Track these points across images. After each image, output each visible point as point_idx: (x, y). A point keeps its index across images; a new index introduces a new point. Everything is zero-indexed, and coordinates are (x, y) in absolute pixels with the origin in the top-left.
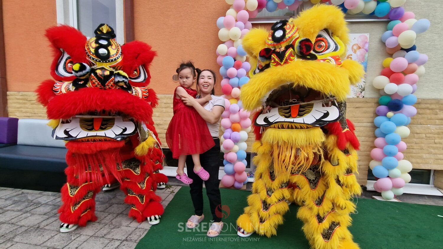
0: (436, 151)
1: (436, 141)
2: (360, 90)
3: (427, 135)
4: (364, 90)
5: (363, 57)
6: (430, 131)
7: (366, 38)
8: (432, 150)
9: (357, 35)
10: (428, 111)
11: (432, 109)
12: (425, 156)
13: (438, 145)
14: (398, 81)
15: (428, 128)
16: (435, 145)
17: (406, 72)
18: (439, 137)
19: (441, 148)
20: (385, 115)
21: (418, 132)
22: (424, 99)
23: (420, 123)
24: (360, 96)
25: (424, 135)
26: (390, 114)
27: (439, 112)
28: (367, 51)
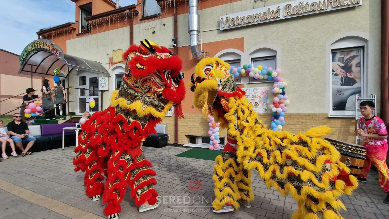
2: (265, 110)
3: (296, 129)
4: (267, 110)
5: (266, 97)
7: (266, 89)
9: (263, 88)
10: (295, 119)
11: (297, 118)
14: (277, 107)
15: (296, 126)
17: (279, 103)
18: (301, 130)
20: (274, 121)
21: (292, 128)
22: (293, 114)
24: (265, 113)
25: (295, 129)
26: (275, 120)
27: (300, 119)
28: (267, 94)
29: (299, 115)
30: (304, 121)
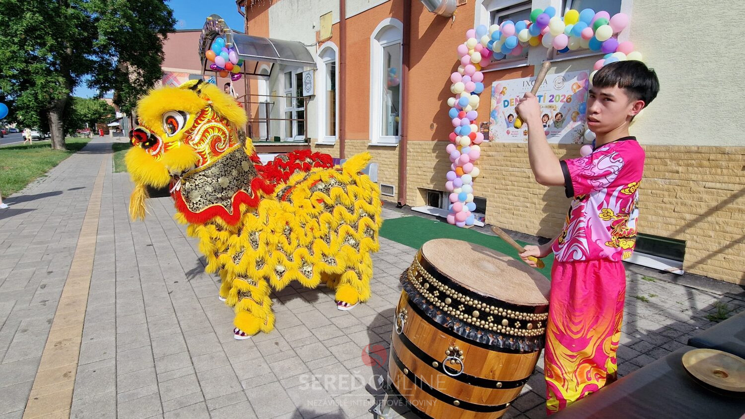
0: (666, 213)
1: (665, 200)
2: (579, 135)
3: (653, 191)
4: (582, 135)
5: (583, 98)
6: (657, 186)
7: (587, 75)
8: (661, 212)
9: (577, 73)
10: (655, 161)
11: (660, 159)
12: (650, 217)
13: (668, 206)
15: (655, 183)
16: (663, 205)
19: (672, 209)
22: (651, 146)
23: (645, 175)
24: (578, 142)
25: (650, 191)
27: (669, 163)
29: (667, 149)
30: (680, 169)
